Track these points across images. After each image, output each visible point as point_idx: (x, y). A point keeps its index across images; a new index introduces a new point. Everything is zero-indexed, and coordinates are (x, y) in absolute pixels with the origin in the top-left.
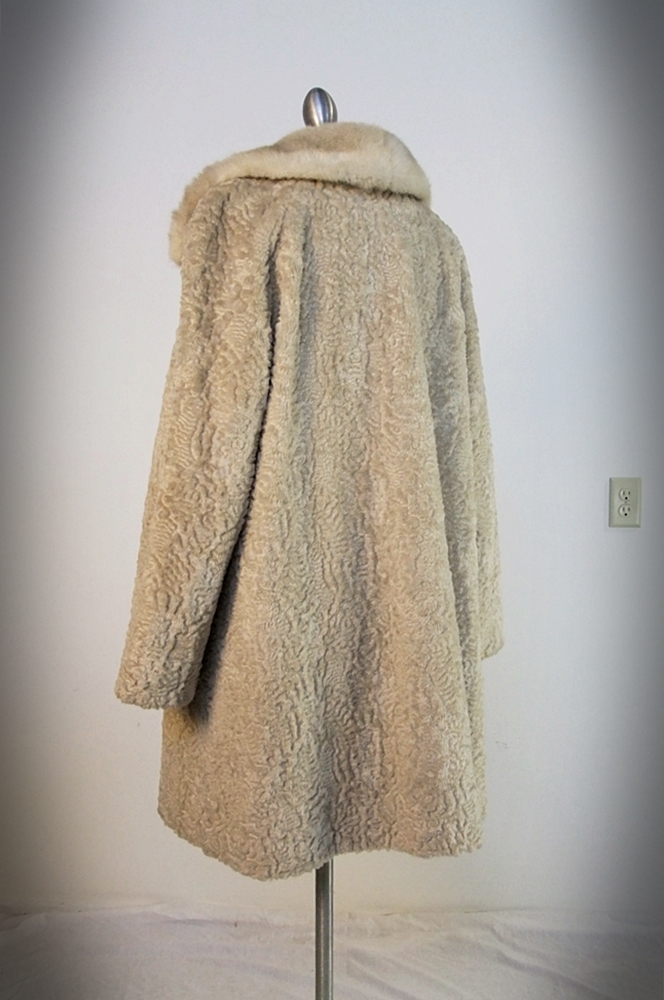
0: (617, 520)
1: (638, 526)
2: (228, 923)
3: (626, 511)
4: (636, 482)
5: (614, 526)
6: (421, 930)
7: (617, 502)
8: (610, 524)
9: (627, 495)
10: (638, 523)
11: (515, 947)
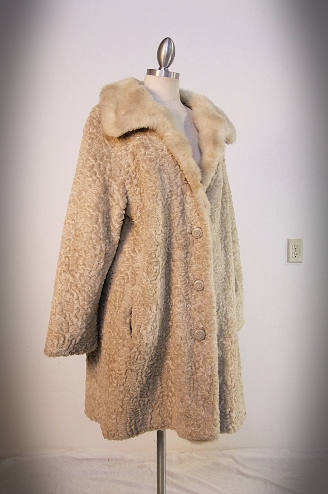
0: (291, 259)
1: (301, 262)
2: (105, 460)
3: (296, 255)
4: (300, 240)
5: (290, 262)
6: (199, 460)
7: (291, 251)
8: (288, 261)
9: (296, 247)
10: (301, 260)
11: (244, 466)
